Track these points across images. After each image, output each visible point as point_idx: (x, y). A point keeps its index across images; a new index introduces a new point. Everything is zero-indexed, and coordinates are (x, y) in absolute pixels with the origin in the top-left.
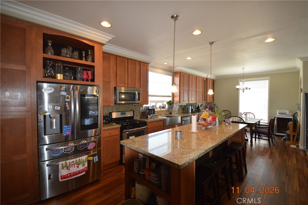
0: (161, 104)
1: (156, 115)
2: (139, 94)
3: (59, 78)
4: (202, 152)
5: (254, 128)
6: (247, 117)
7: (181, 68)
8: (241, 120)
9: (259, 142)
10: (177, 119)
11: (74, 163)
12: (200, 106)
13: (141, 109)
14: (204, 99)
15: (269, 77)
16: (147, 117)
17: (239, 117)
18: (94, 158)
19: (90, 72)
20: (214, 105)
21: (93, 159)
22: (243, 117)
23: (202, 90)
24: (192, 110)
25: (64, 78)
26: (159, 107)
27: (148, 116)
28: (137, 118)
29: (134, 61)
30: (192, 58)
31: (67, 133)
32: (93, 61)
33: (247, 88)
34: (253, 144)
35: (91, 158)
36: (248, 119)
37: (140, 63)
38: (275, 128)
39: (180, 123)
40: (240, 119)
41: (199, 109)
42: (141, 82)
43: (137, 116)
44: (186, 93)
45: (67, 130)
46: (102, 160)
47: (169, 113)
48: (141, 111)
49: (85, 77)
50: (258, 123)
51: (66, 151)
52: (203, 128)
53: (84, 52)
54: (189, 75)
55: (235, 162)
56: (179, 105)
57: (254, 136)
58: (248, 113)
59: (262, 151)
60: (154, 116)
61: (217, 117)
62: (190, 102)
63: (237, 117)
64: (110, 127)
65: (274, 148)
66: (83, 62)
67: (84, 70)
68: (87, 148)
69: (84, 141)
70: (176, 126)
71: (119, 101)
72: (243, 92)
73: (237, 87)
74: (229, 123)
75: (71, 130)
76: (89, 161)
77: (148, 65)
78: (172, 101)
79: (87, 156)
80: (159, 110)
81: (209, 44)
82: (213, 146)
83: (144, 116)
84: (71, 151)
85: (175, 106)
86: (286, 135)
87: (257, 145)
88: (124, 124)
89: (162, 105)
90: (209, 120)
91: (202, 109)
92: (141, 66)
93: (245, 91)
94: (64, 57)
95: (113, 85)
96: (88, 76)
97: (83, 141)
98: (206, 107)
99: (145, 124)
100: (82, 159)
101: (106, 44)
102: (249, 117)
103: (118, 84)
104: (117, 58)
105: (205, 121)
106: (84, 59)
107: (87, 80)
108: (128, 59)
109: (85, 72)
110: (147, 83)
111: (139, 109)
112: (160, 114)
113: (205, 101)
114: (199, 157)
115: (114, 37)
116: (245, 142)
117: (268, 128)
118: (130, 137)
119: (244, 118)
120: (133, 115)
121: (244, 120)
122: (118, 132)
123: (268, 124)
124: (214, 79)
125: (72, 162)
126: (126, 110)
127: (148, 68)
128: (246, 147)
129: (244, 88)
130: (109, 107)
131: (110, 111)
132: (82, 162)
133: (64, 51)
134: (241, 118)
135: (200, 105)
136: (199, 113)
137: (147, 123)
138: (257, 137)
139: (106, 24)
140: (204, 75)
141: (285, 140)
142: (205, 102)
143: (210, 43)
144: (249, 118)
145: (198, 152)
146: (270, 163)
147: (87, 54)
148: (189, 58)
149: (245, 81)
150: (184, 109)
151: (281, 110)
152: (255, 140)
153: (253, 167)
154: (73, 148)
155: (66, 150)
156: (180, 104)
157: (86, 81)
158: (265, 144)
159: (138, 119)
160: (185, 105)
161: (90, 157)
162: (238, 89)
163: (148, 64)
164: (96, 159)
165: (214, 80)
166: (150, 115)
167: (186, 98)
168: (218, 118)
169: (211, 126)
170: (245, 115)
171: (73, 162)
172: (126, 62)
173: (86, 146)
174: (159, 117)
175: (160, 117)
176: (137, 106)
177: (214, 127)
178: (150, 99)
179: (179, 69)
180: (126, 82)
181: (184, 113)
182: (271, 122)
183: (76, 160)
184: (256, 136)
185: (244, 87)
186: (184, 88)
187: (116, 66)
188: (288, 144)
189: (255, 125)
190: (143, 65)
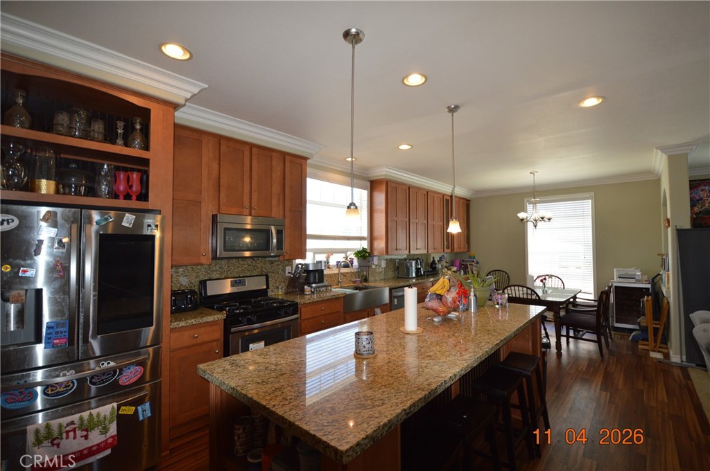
0: (340, 258)
1: (326, 286)
2: (279, 232)
3: (44, 191)
4: (420, 396)
5: (562, 313)
6: (547, 286)
7: (388, 170)
8: (532, 294)
9: (577, 347)
10: (381, 294)
11: (74, 426)
12: (437, 262)
13: (288, 269)
14: (445, 244)
15: (593, 194)
16: (303, 291)
17: (528, 288)
18: (139, 408)
19: (135, 175)
20: (470, 257)
21: (136, 411)
22: (538, 285)
23: (442, 223)
24: (418, 270)
25: (57, 192)
26: (335, 264)
27: (306, 287)
28: (278, 292)
29: (267, 152)
30: (412, 146)
31: (55, 341)
32: (146, 147)
33: (542, 218)
34: (562, 351)
35: (129, 410)
36: (550, 291)
37: (284, 158)
38: (612, 311)
39: (386, 304)
40: (529, 292)
41: (435, 268)
42: (286, 202)
43: (278, 287)
44: (402, 230)
45: (57, 333)
46: (165, 413)
47: (362, 279)
48: (287, 274)
49: (122, 188)
50: (572, 300)
51: (50, 392)
52: (436, 320)
53: (120, 124)
54: (409, 188)
55: (518, 404)
56: (386, 260)
57: (564, 332)
58: (547, 277)
59: (584, 370)
60: (322, 287)
61: (472, 290)
62: (412, 253)
63: (523, 287)
64: (193, 320)
65: (611, 361)
66: (118, 149)
67: (118, 169)
68: (117, 381)
69: (109, 363)
70: (378, 310)
71: (225, 250)
72: (535, 227)
73: (521, 215)
74: (501, 304)
75: (67, 334)
76: (122, 420)
77: (306, 163)
78: (369, 251)
79: (115, 405)
80: (336, 271)
81: (447, 110)
82: (455, 376)
83: (294, 287)
84: (67, 391)
85: (376, 261)
86: (637, 327)
87: (572, 354)
88: (237, 309)
89: (344, 260)
90: (450, 299)
91: (442, 269)
92: (287, 164)
93: (540, 224)
94: (61, 135)
95: (208, 209)
96: (131, 187)
97: (106, 364)
98: (453, 264)
99: (294, 308)
100: (98, 415)
101: (185, 105)
102: (550, 286)
103: (221, 208)
104: (222, 141)
105: (441, 300)
106: (120, 141)
107: (128, 197)
108: (252, 146)
109: (122, 176)
110: (301, 205)
111: (284, 270)
112: (339, 282)
113: (449, 248)
114: (407, 414)
115: (207, 86)
116: (543, 350)
117: (595, 313)
118: (251, 346)
119: (539, 287)
120: (265, 287)
121: (540, 294)
122: (218, 333)
123: (596, 304)
124: (468, 198)
125: (68, 425)
126: (248, 274)
127: (306, 168)
128: (545, 364)
129: (537, 218)
130: (199, 267)
131: (202, 278)
132: (99, 421)
133: (63, 119)
134: (532, 290)
135: (437, 259)
136: (435, 279)
137: (299, 306)
138: (571, 333)
139: (174, 51)
140: (446, 188)
141: (635, 340)
142: (450, 250)
143: (448, 107)
144: (551, 288)
145: (409, 398)
146: (605, 401)
147: (129, 130)
148: (404, 147)
149: (540, 202)
150: (398, 268)
151: (622, 269)
152: (568, 342)
153: (565, 416)
154: (73, 383)
155: (52, 390)
156: (387, 257)
157: (124, 199)
158: (589, 352)
159: (280, 297)
160: (400, 260)
161: (126, 405)
162: (522, 220)
163: (305, 159)
164: (145, 411)
165: (469, 201)
166: (309, 284)
167: (402, 243)
168: (474, 292)
169: (457, 314)
170: (542, 281)
171: (72, 423)
172: (247, 153)
173: (114, 375)
174: (333, 290)
175: (337, 291)
176: (279, 263)
177: (465, 314)
178: (310, 244)
179: (384, 173)
180: (247, 204)
181: (398, 278)
182: (602, 297)
183: (81, 419)
184: (568, 332)
185: (537, 215)
186: (396, 219)
187: (217, 162)
188: (643, 349)
189: (564, 306)
190: (291, 162)
